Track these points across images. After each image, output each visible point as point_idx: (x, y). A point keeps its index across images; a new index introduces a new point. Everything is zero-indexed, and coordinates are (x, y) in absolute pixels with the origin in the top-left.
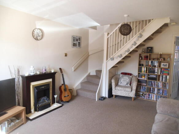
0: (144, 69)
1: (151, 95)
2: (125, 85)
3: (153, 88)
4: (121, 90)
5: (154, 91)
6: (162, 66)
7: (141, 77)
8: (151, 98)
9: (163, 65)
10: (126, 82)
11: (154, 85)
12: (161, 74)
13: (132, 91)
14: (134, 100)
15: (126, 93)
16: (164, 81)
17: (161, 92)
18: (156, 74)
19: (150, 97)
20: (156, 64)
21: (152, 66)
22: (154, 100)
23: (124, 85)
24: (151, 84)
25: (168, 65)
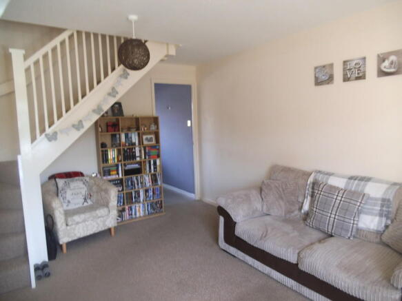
0: (112, 154)
1: (133, 207)
2: (80, 205)
3: (135, 192)
4: (84, 221)
5: (139, 196)
6: (145, 143)
7: (110, 175)
8: (135, 214)
9: (147, 139)
10: (81, 196)
11: (138, 184)
12: (145, 158)
13: (111, 213)
14: (115, 232)
15: (97, 223)
16: (152, 171)
17: (151, 193)
18: (138, 159)
19: (133, 213)
20: (135, 139)
21: (127, 144)
22: (142, 215)
23: (77, 206)
24: (132, 185)
25: (154, 139)
